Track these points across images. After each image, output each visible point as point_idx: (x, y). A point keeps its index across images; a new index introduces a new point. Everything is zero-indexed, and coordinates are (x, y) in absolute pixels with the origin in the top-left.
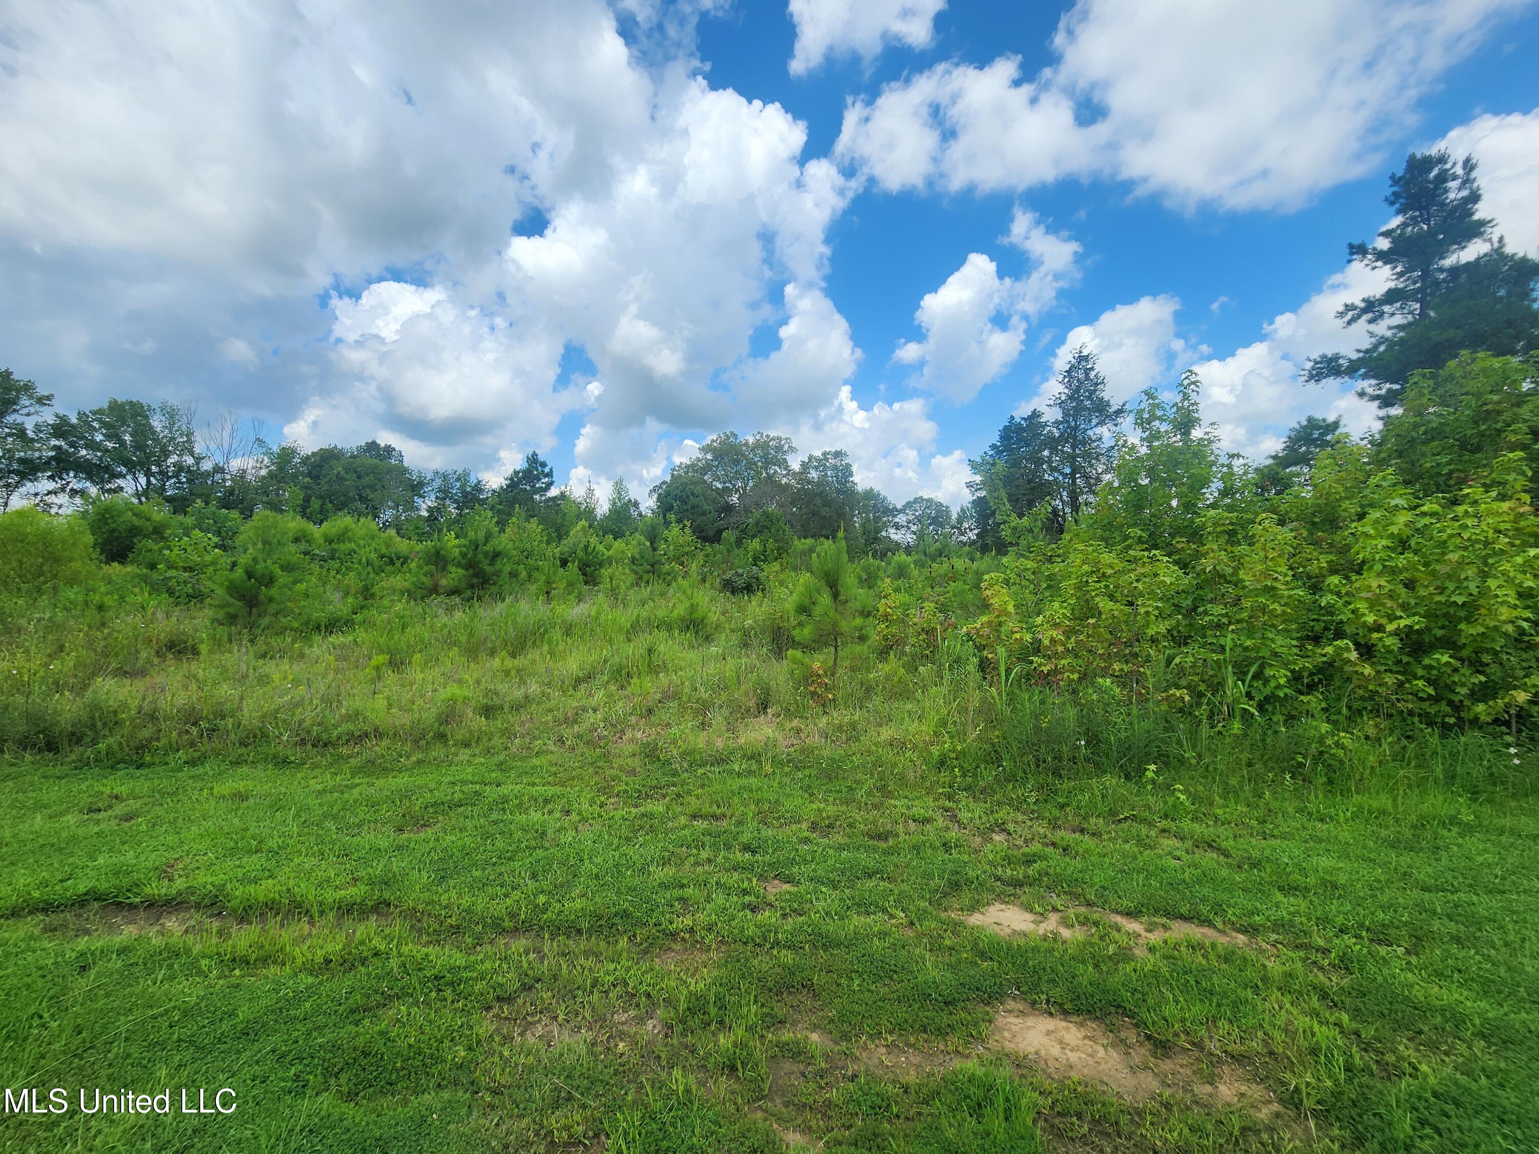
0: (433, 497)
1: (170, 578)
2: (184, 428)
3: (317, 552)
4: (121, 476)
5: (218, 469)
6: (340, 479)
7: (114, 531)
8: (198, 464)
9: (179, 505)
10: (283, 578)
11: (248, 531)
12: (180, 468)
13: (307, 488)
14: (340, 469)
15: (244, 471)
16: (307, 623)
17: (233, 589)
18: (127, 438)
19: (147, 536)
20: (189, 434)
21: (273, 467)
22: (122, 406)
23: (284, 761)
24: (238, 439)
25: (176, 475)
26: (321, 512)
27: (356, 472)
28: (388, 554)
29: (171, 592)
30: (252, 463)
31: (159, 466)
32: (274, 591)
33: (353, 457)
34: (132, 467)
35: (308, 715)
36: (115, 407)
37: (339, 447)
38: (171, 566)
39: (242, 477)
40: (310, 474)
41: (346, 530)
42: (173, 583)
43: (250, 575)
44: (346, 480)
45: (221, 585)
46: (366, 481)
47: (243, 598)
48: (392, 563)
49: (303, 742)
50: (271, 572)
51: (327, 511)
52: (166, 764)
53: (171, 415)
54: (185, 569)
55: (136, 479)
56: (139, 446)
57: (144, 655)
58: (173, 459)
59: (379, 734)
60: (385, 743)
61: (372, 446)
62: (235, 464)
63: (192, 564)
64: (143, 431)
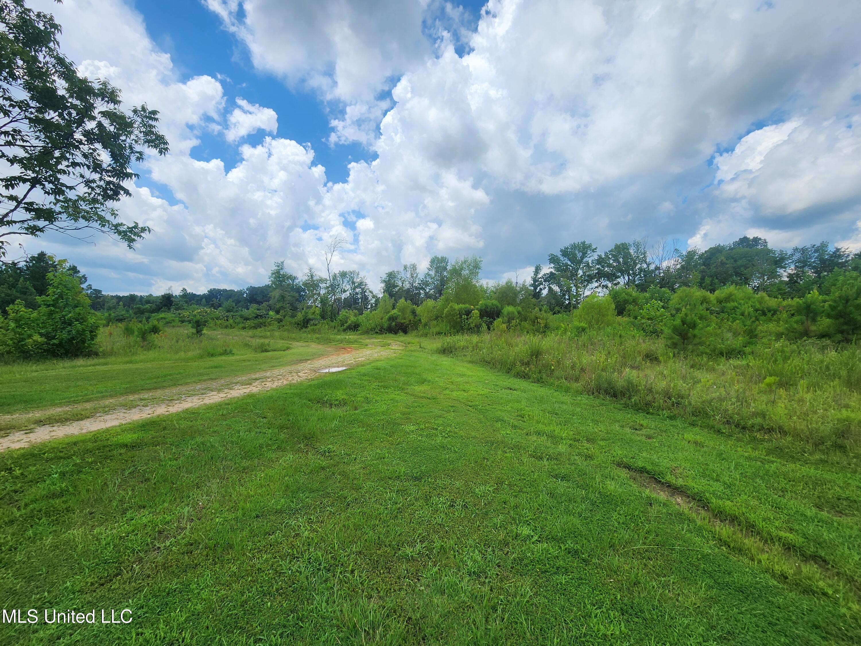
0: (793, 267)
1: (643, 324)
2: (643, 251)
3: (713, 308)
4: (619, 277)
5: (657, 268)
6: (723, 264)
7: (619, 302)
8: (648, 267)
9: (642, 288)
10: (701, 324)
11: (675, 298)
12: (641, 270)
13: (702, 272)
14: (723, 258)
15: (669, 267)
16: (714, 350)
17: (675, 330)
18: (621, 260)
19: (630, 303)
20: (645, 253)
21: (684, 263)
22: (619, 246)
23: (719, 431)
24: (666, 252)
25: (640, 274)
26: (711, 285)
27: (733, 258)
28: (761, 308)
29: (644, 330)
30: (673, 262)
31: (633, 270)
32: (696, 332)
33: (731, 249)
34: (623, 273)
35: (730, 407)
36: (617, 247)
37: (722, 245)
38: (643, 318)
39: (668, 271)
40: (704, 264)
41: (731, 295)
42: (644, 326)
43: (684, 323)
44: (727, 264)
45: (669, 328)
46: (739, 263)
47: (680, 334)
48: (764, 314)
49: (728, 422)
50: (695, 321)
51: (715, 284)
52: (659, 415)
53: (637, 245)
54: (648, 319)
55: (624, 278)
56: (625, 263)
57: (638, 359)
58: (638, 266)
59: (783, 431)
60: (789, 439)
61: (744, 240)
62: (665, 265)
63: (652, 317)
64: (627, 255)
